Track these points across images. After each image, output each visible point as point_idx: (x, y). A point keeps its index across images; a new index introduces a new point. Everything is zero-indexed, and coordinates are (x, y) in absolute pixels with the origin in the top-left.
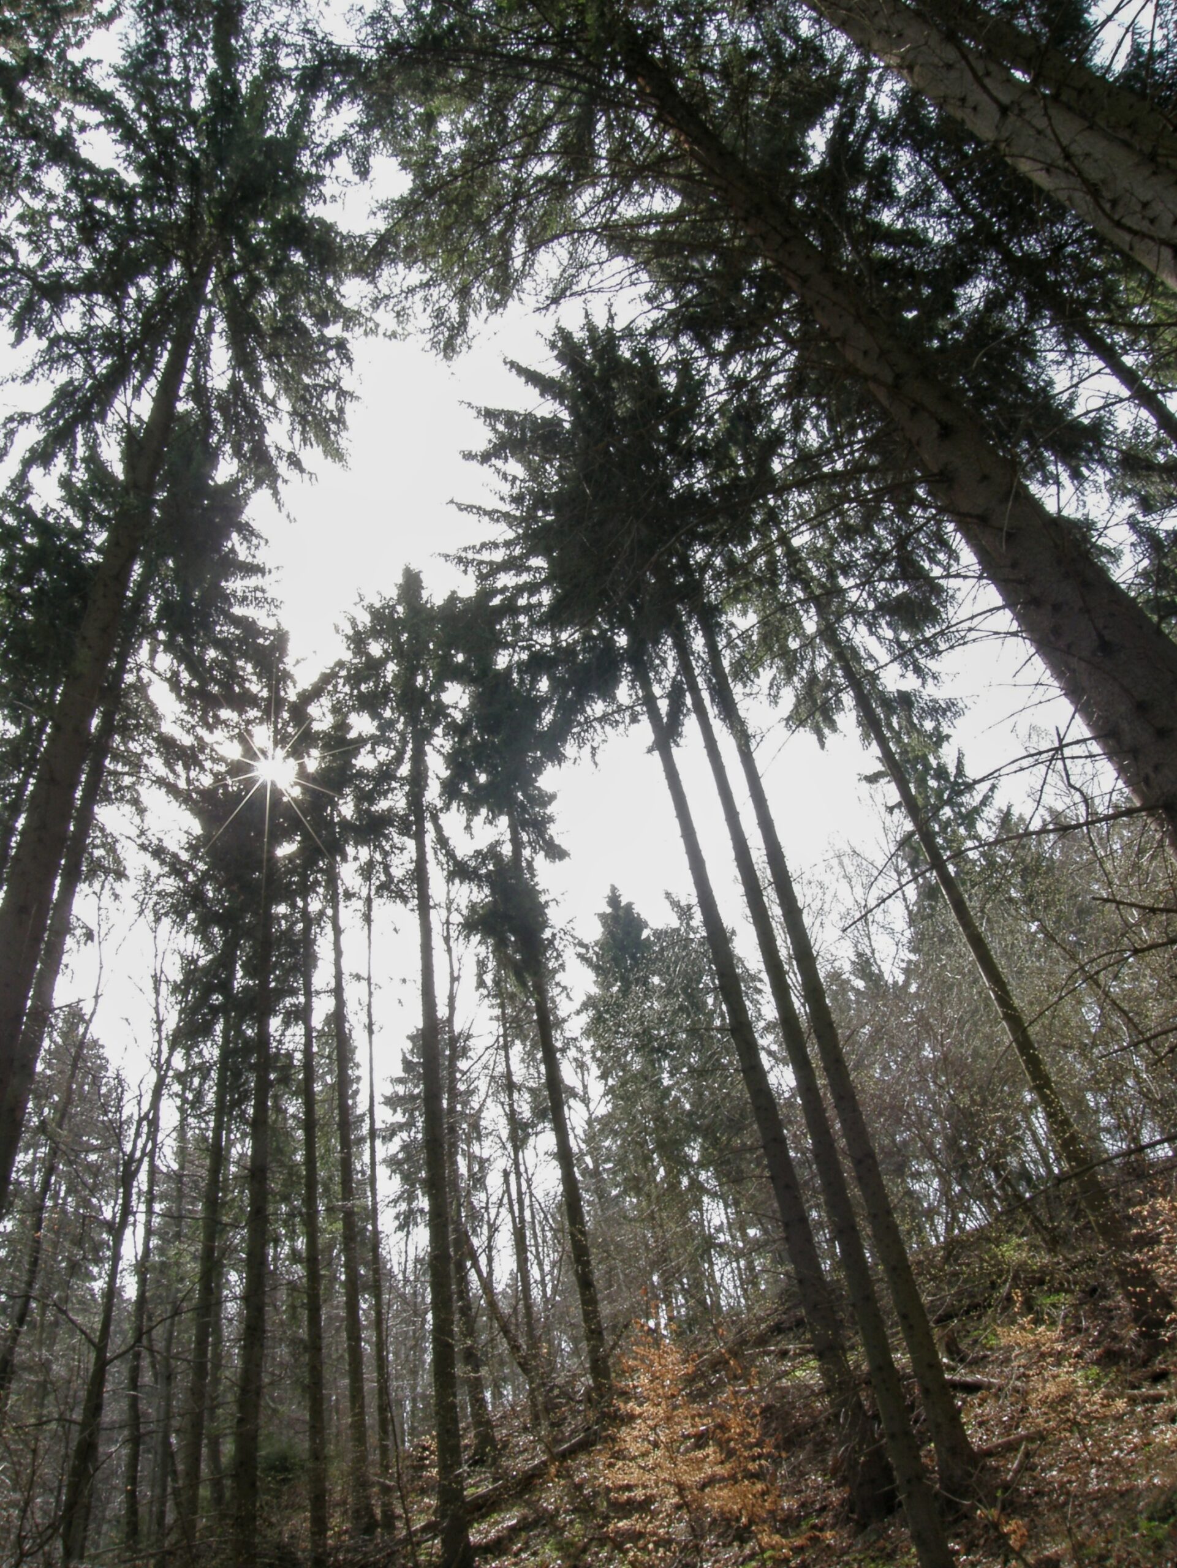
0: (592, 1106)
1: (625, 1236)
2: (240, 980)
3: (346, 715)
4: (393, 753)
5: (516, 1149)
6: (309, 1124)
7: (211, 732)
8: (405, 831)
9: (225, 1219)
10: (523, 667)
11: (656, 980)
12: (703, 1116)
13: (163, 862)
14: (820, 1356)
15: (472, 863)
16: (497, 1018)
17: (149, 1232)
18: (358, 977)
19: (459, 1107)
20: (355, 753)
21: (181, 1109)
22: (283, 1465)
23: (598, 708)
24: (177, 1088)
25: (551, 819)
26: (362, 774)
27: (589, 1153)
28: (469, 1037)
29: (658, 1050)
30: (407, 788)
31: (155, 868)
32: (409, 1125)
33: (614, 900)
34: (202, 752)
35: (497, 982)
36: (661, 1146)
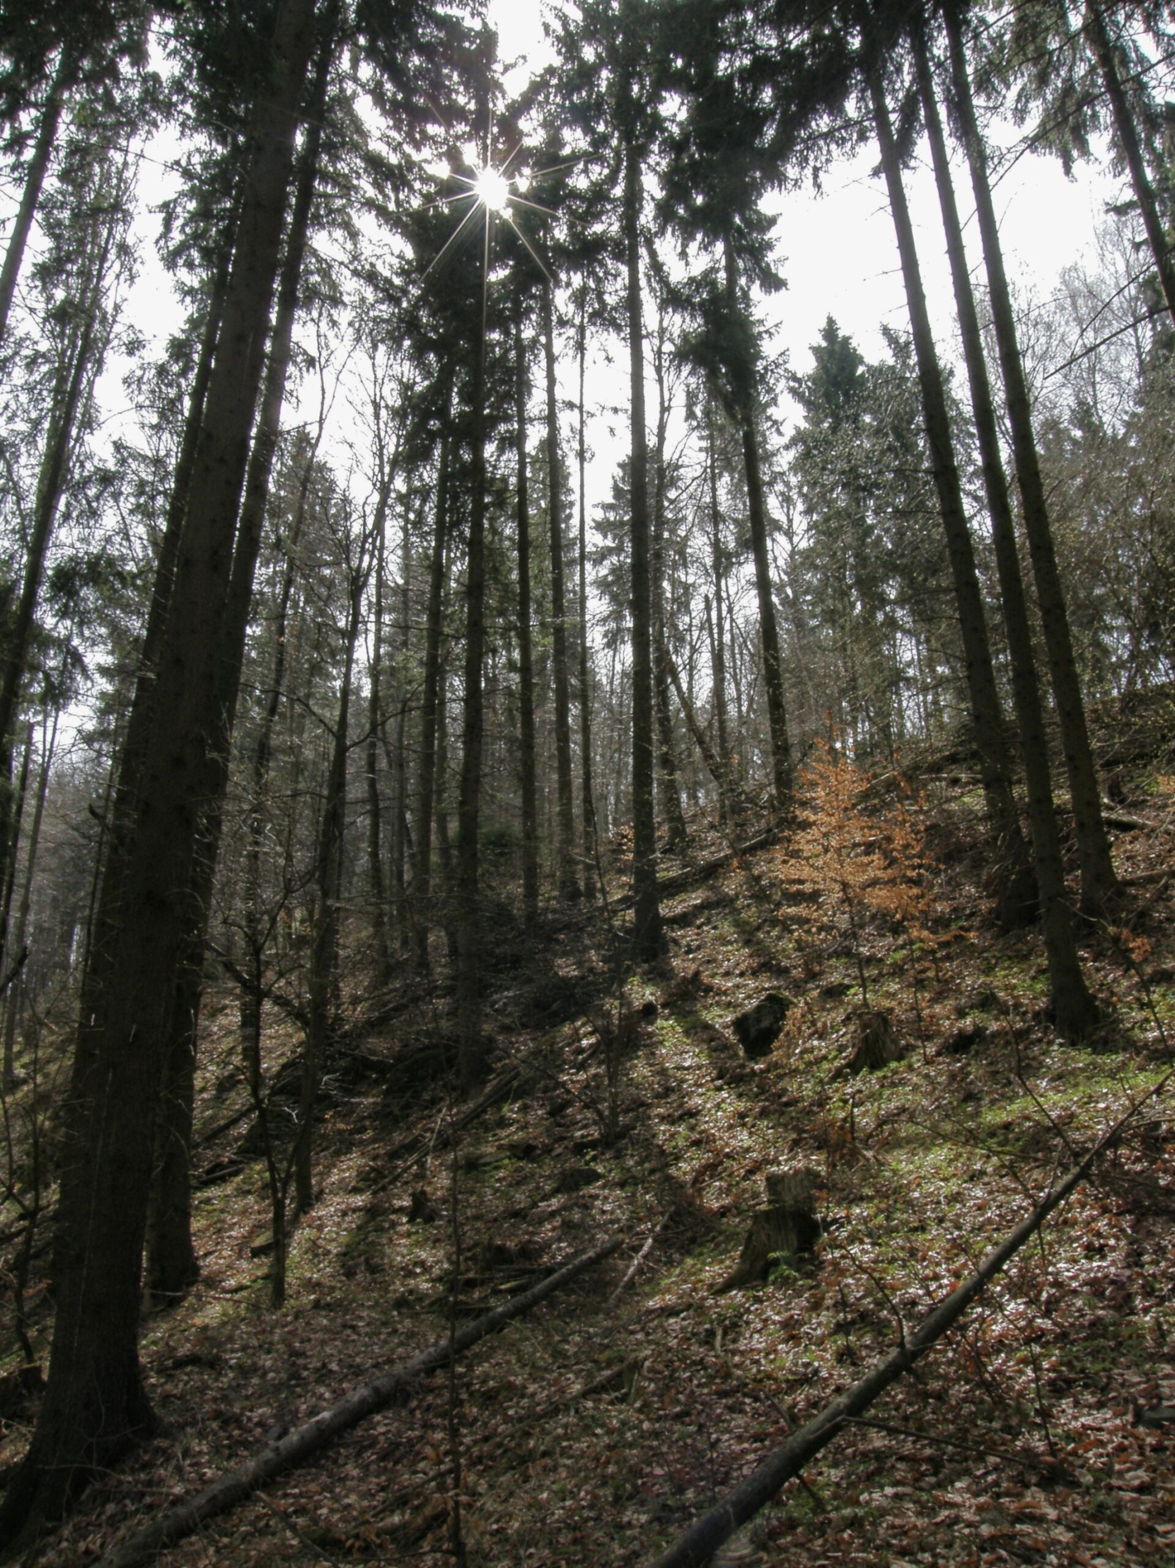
0: (796, 539)
1: (817, 663)
2: (456, 406)
3: (559, 129)
4: (606, 171)
5: (719, 577)
6: (524, 545)
7: (419, 150)
8: (618, 257)
9: (446, 630)
10: (745, 75)
11: (867, 419)
12: (902, 556)
13: (376, 288)
14: (987, 787)
15: (686, 291)
16: (706, 450)
17: (379, 641)
18: (570, 405)
19: (666, 535)
20: (569, 172)
21: (405, 529)
22: (500, 841)
23: (823, 123)
24: (399, 509)
25: (769, 246)
26: (574, 194)
27: (791, 585)
28: (677, 467)
29: (864, 489)
30: (621, 210)
31: (369, 294)
32: (619, 550)
33: (830, 331)
34: (410, 170)
35: (707, 413)
36: (859, 583)
